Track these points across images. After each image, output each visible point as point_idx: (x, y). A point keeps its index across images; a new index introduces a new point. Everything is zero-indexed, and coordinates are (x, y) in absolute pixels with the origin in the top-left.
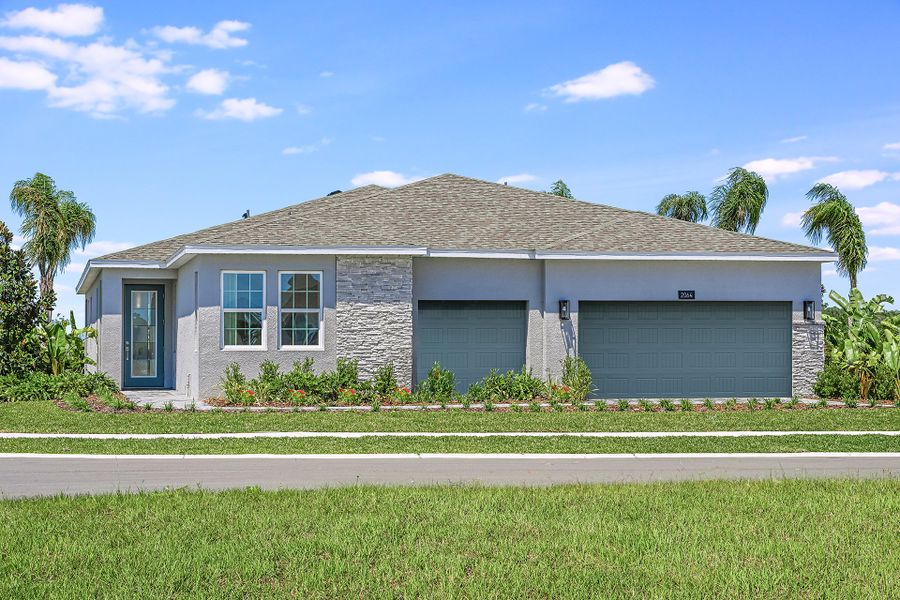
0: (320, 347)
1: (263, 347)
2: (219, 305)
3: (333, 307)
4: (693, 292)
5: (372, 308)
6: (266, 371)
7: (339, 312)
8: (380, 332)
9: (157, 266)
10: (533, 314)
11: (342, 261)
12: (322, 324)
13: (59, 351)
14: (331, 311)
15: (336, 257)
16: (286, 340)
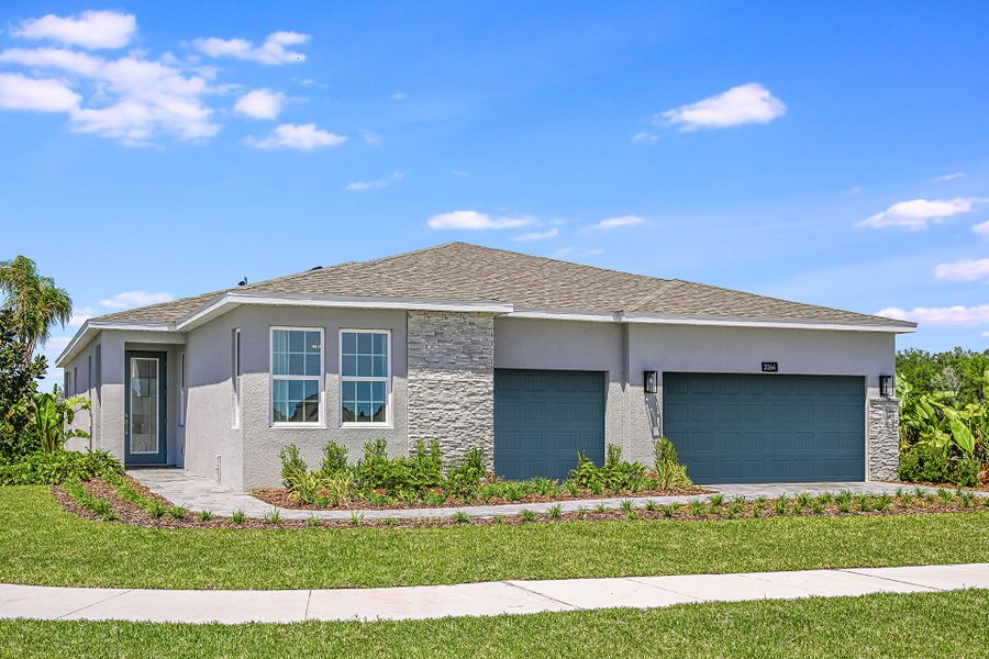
0: (388, 424)
1: (321, 424)
2: (268, 371)
3: (404, 375)
4: (776, 364)
5: (449, 377)
6: (331, 457)
7: (411, 381)
8: (458, 407)
9: (166, 329)
10: (614, 388)
11: (415, 318)
12: (390, 397)
13: (48, 423)
14: (402, 380)
15: (407, 312)
16: (348, 416)
